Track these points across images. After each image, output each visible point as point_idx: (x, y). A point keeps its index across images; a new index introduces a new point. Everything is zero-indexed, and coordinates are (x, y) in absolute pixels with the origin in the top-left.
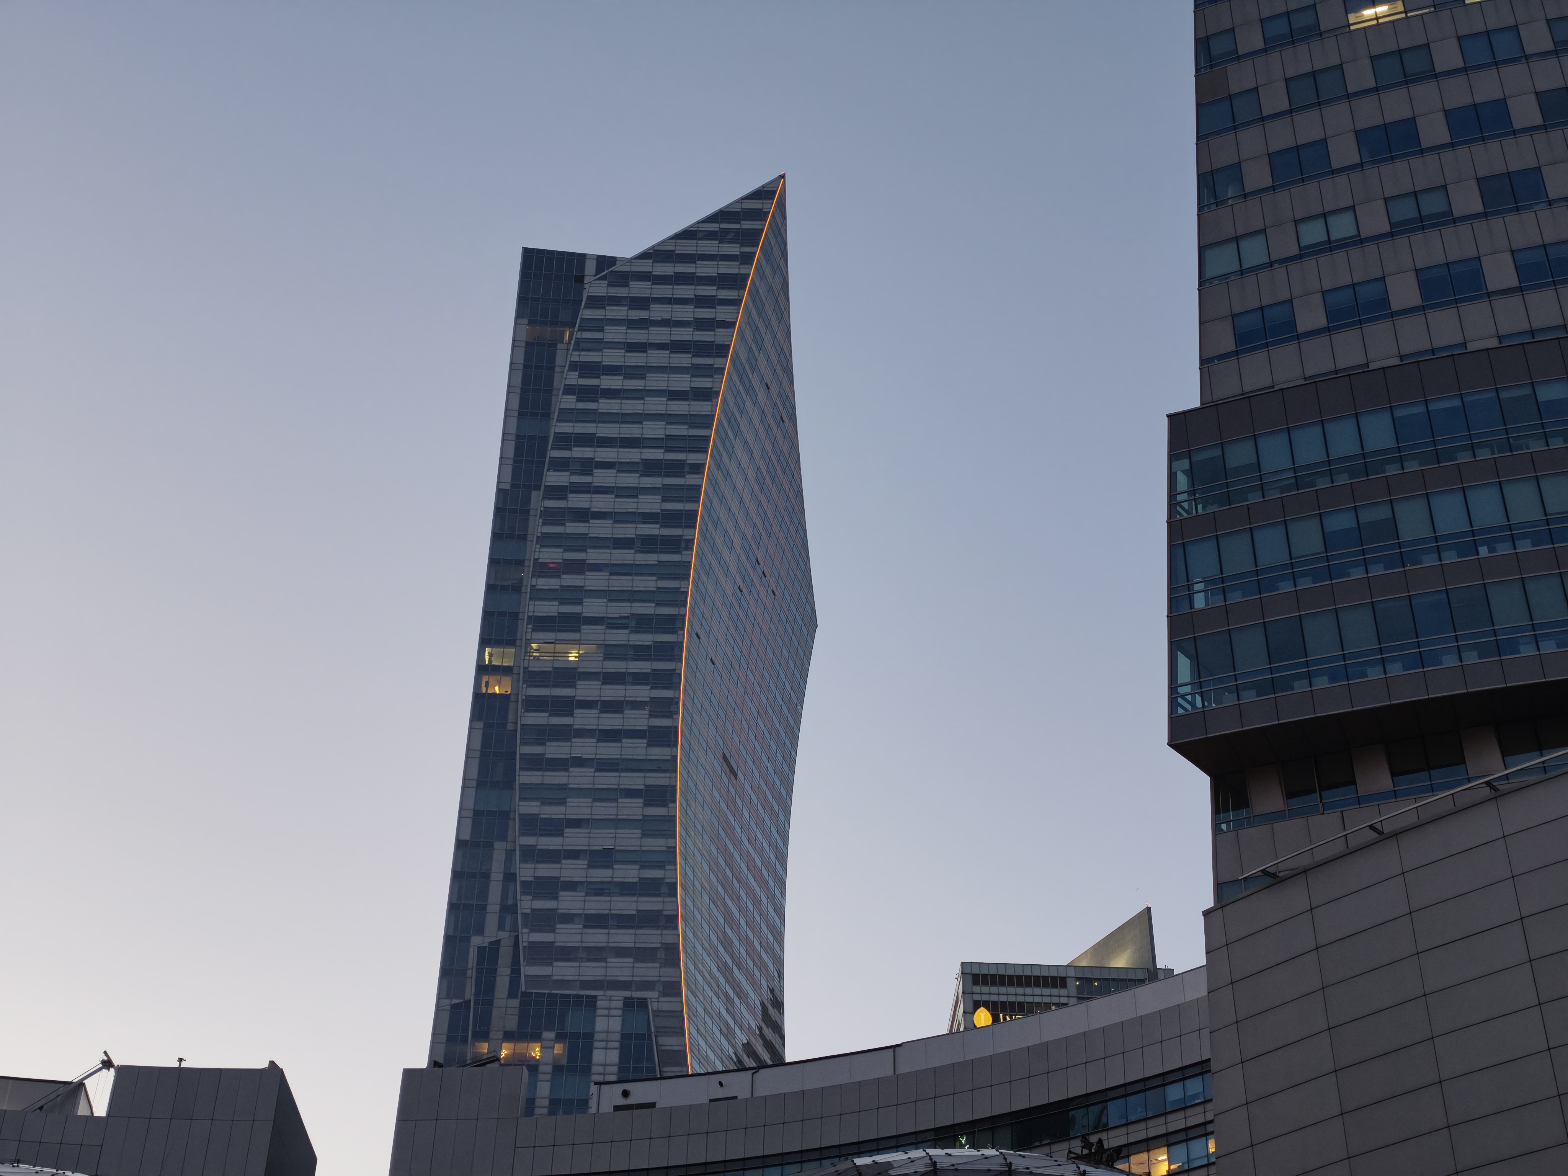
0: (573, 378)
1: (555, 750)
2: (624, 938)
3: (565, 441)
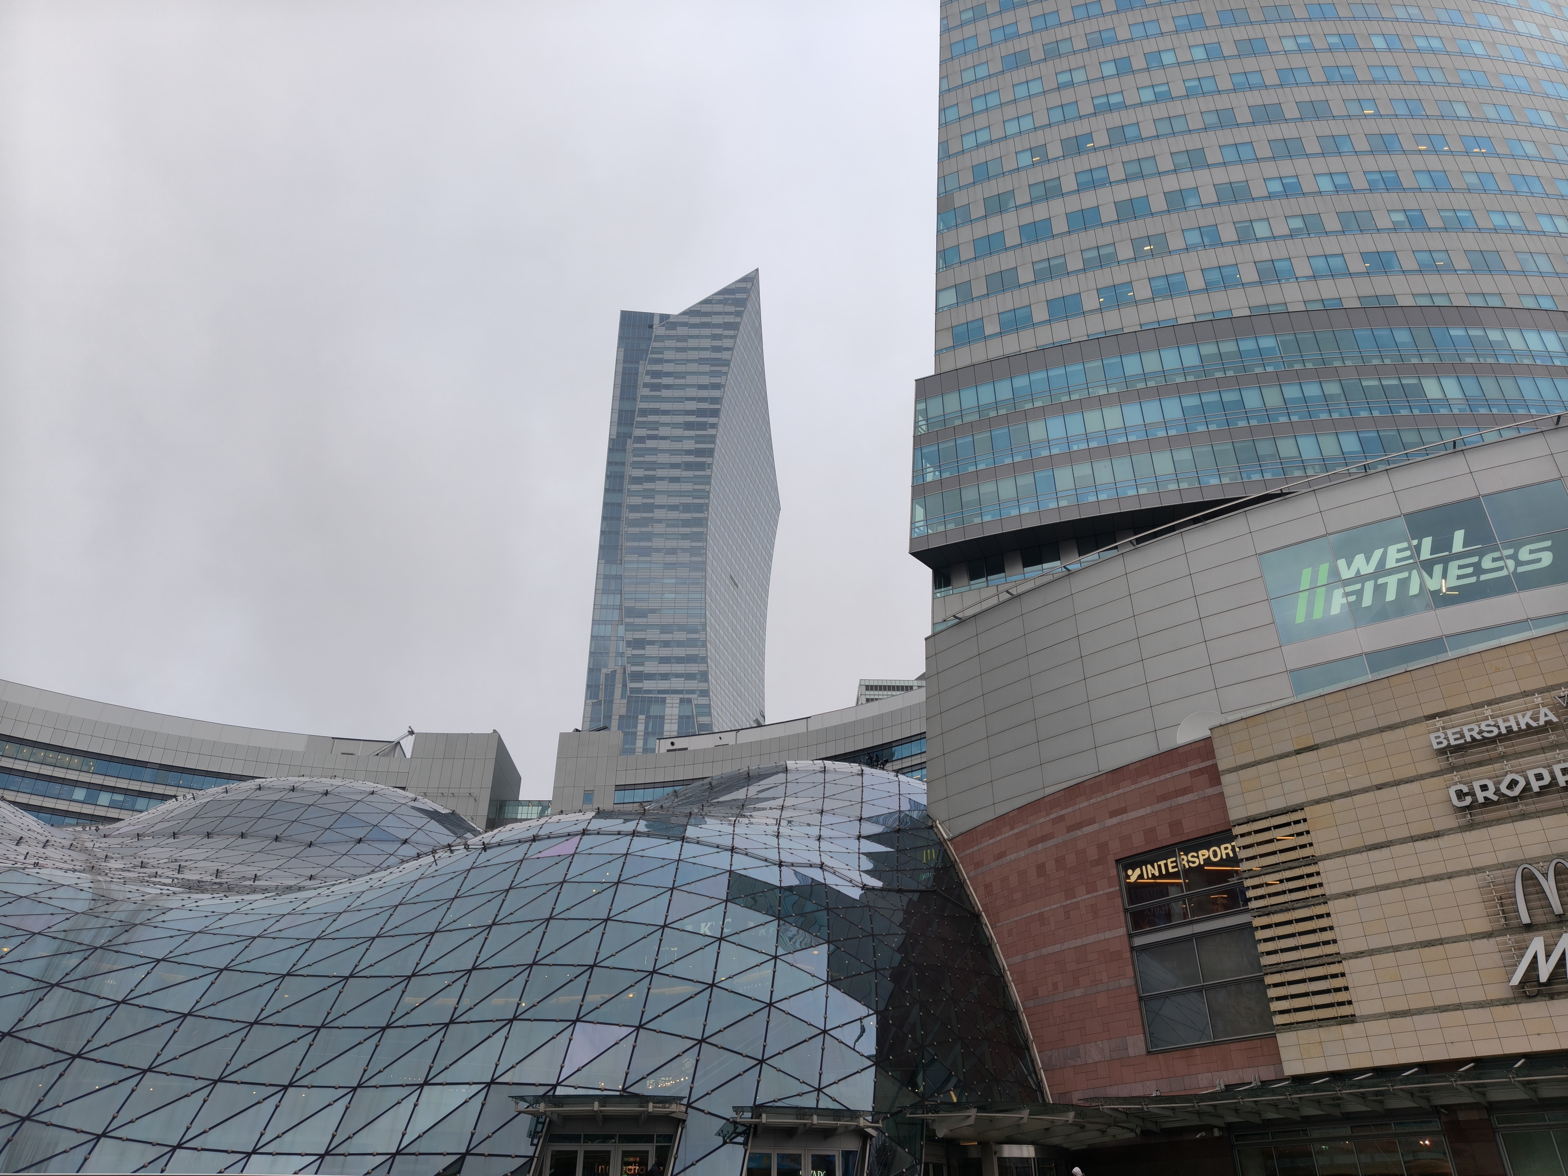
0: (648, 379)
1: (643, 574)
2: (679, 668)
3: (644, 412)
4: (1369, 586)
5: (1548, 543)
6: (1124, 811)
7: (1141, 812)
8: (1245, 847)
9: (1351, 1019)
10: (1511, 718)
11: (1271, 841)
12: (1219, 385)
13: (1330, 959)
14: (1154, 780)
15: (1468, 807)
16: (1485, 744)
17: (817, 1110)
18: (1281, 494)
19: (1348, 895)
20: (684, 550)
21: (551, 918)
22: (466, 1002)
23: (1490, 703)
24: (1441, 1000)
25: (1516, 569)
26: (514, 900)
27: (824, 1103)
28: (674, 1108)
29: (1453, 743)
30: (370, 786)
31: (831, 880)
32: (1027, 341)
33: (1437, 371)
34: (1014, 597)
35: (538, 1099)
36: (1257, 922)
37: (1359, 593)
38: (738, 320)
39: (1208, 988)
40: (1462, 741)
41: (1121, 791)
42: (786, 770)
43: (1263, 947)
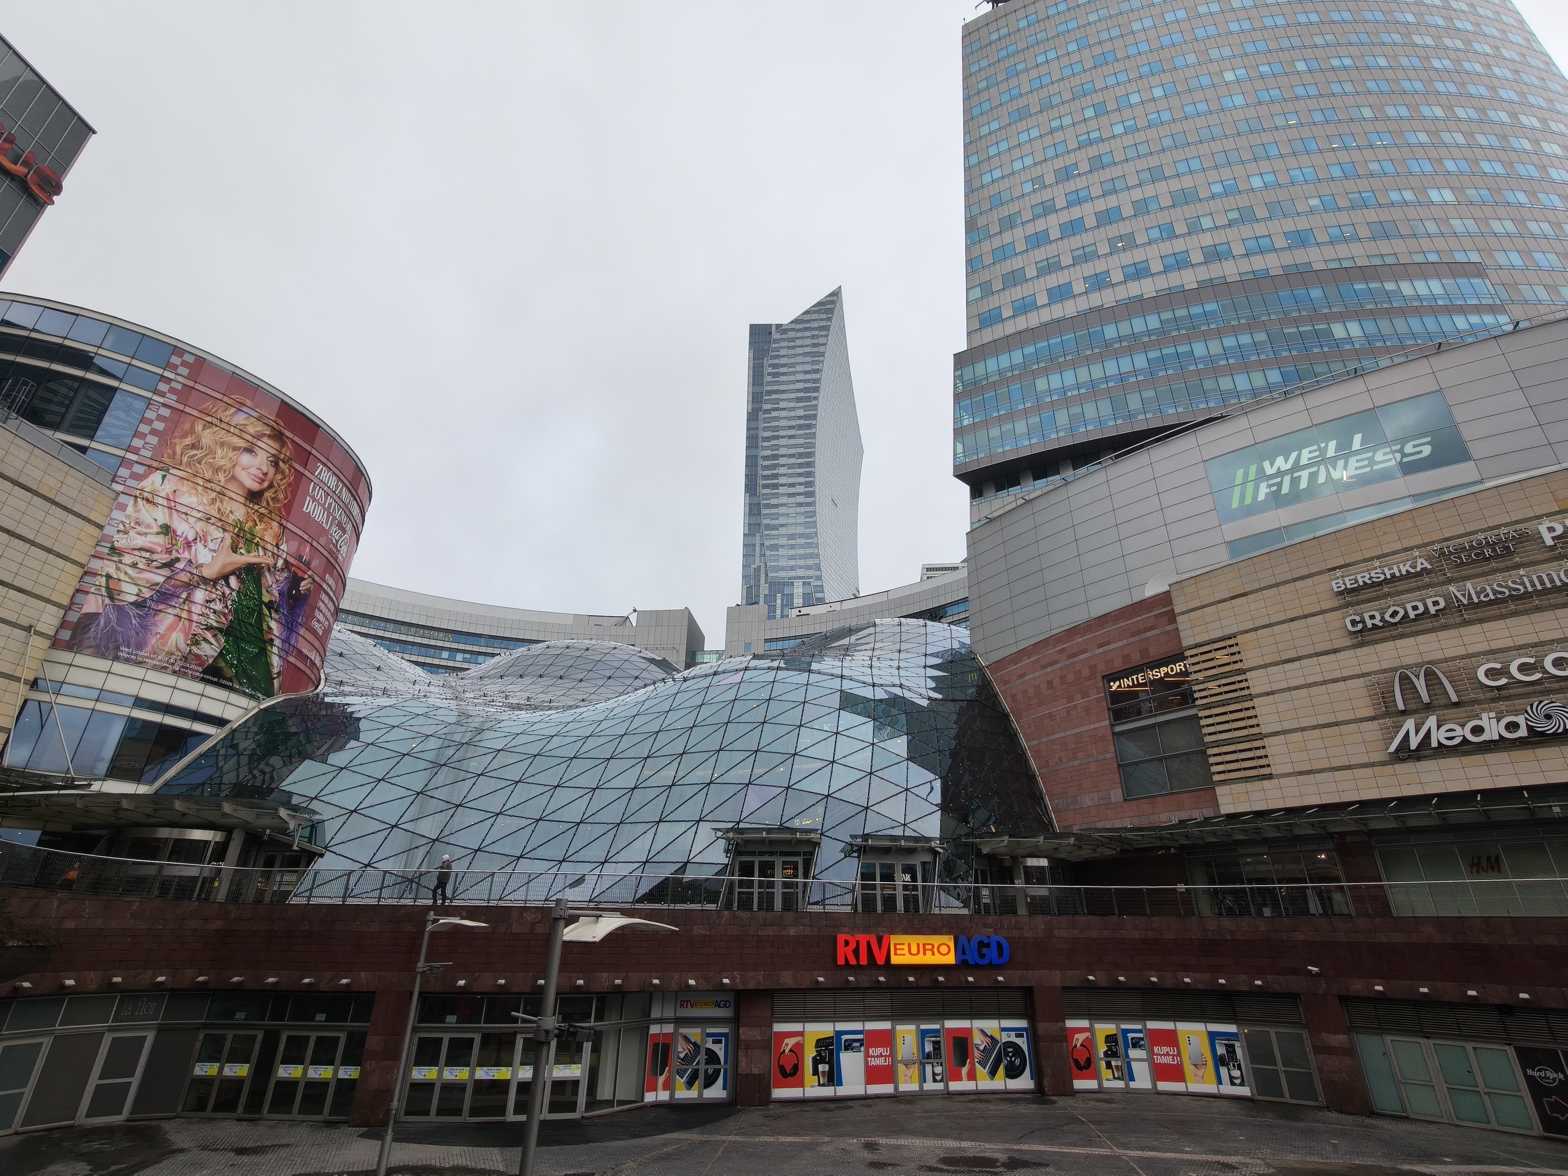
0: (770, 370)
1: (774, 501)
2: (802, 562)
3: (769, 393)
4: (1287, 479)
5: (1428, 439)
6: (1108, 643)
7: (1120, 644)
8: (1193, 664)
9: (1269, 777)
10: (1395, 567)
11: (1213, 659)
12: (1175, 341)
13: (1254, 737)
14: (1129, 622)
15: (1360, 631)
16: (1374, 587)
17: (904, 837)
18: (1222, 417)
19: (1268, 694)
20: (800, 484)
21: (729, 722)
22: (681, 774)
23: (1378, 557)
24: (1336, 763)
25: (1401, 460)
26: (705, 712)
27: (908, 833)
28: (812, 835)
29: (1349, 586)
30: (613, 644)
31: (907, 695)
32: (1033, 320)
33: (1342, 317)
34: (1027, 502)
35: (728, 830)
36: (1202, 714)
37: (1280, 485)
38: (829, 323)
39: (1166, 758)
40: (1356, 585)
41: (1105, 630)
42: (875, 625)
43: (1205, 730)
